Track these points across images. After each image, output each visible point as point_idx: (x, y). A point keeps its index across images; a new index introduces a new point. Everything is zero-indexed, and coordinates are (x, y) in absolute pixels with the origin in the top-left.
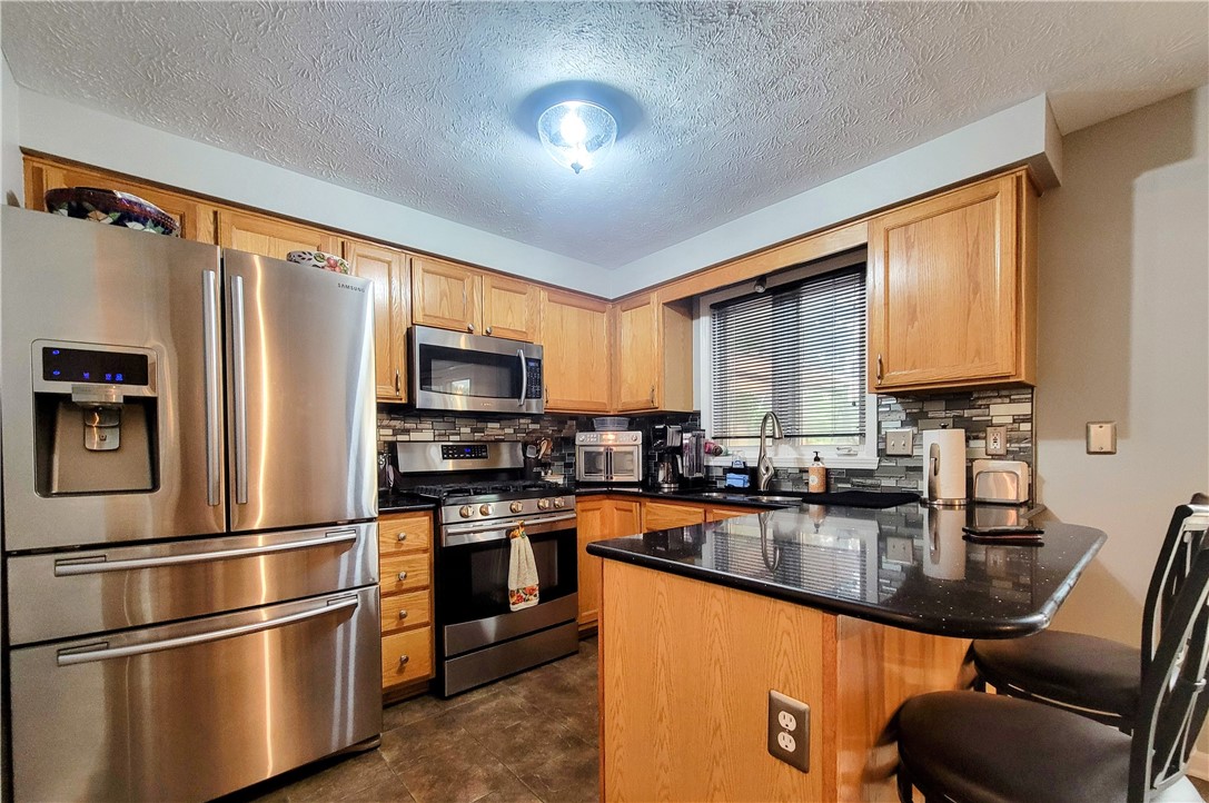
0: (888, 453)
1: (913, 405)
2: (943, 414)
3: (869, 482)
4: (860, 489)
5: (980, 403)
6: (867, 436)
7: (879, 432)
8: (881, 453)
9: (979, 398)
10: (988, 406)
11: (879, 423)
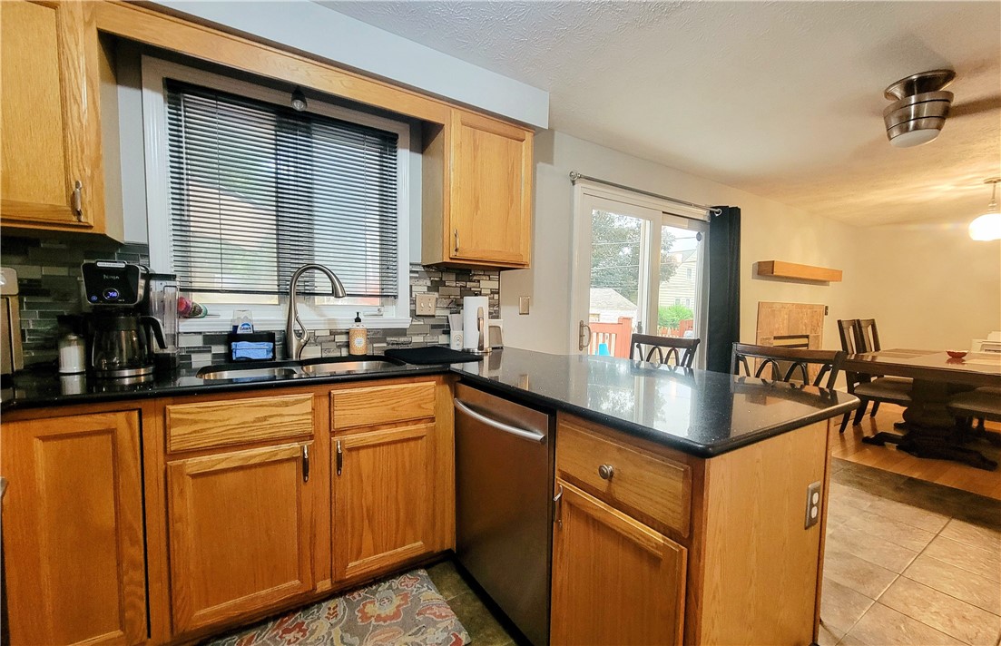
0: (417, 313)
1: (436, 275)
2: (454, 284)
3: (402, 339)
4: (395, 347)
5: (475, 278)
6: (399, 297)
7: (411, 296)
8: (414, 314)
9: (474, 275)
10: (479, 281)
11: (411, 286)
